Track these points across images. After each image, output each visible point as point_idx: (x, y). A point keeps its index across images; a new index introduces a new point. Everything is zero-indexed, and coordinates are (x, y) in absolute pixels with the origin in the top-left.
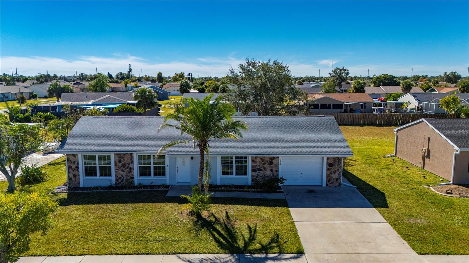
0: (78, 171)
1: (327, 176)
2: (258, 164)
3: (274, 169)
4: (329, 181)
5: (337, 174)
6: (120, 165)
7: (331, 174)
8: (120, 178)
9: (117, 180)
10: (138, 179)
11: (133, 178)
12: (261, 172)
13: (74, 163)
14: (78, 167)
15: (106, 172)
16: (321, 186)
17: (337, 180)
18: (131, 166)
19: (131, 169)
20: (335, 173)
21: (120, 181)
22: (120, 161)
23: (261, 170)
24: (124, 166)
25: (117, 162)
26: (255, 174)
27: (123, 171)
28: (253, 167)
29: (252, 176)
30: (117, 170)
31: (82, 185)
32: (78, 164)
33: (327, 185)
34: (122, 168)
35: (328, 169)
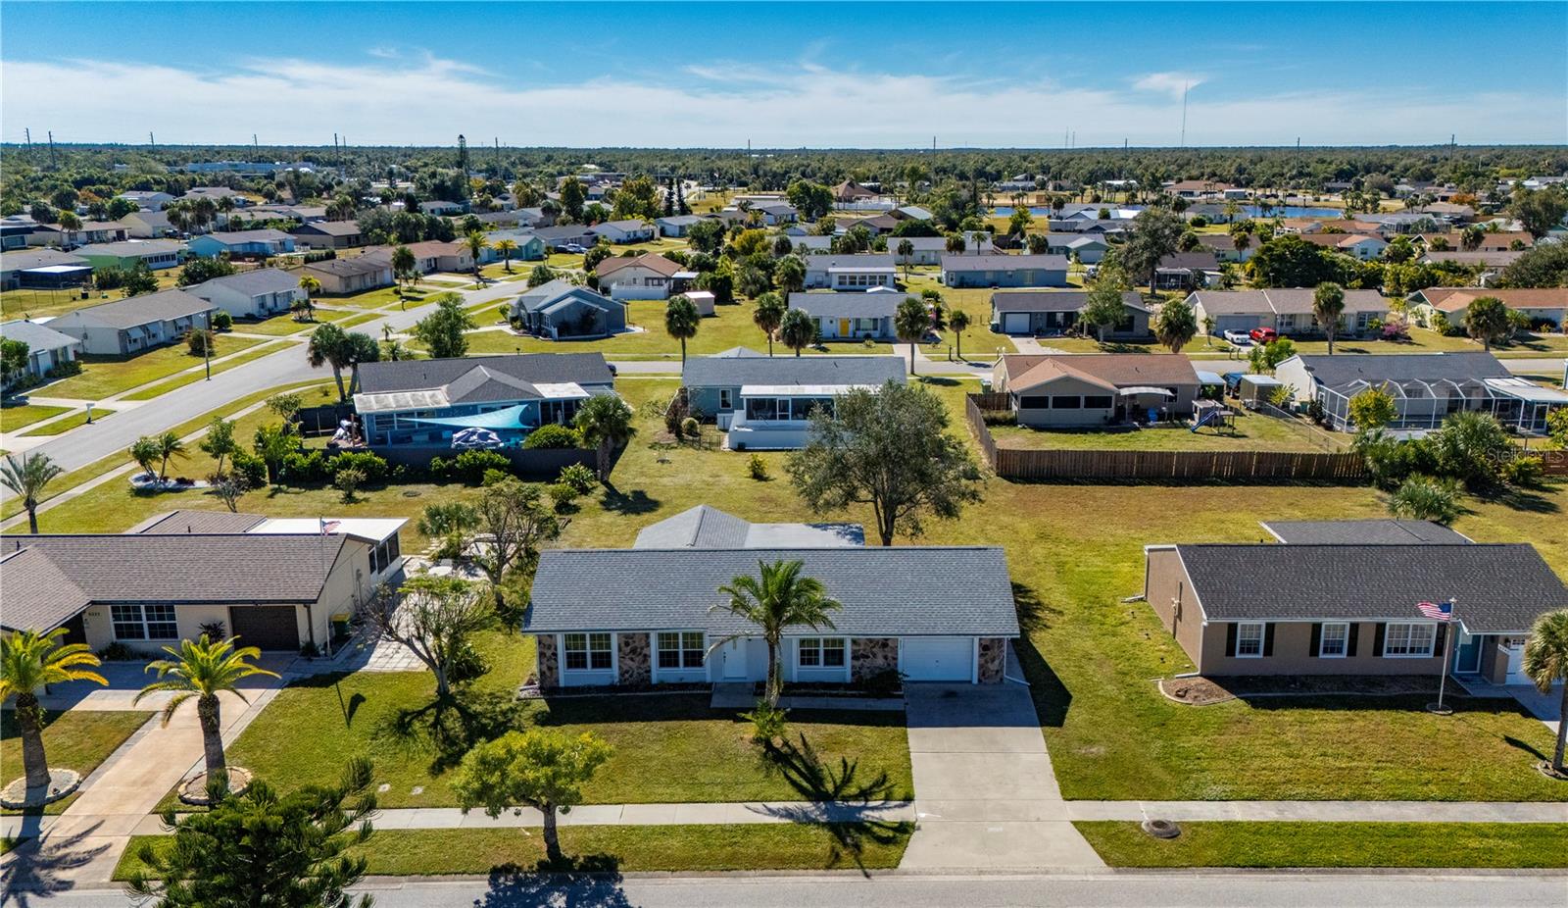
0: (556, 660)
1: (981, 666)
2: (862, 647)
3: (890, 655)
4: (984, 674)
5: (997, 662)
6: (628, 649)
7: (986, 662)
8: (627, 672)
9: (622, 675)
10: (657, 673)
11: (649, 671)
12: (868, 660)
13: (549, 647)
14: (555, 654)
15: (603, 661)
16: (970, 682)
17: (997, 671)
18: (645, 651)
19: (646, 657)
20: (993, 661)
21: (627, 676)
22: (627, 644)
23: (868, 657)
24: (633, 651)
25: (623, 645)
26: (857, 663)
27: (632, 659)
28: (854, 652)
29: (853, 667)
30: (621, 658)
31: (562, 684)
32: (556, 649)
33: (980, 681)
34: (631, 655)
35: (981, 655)
